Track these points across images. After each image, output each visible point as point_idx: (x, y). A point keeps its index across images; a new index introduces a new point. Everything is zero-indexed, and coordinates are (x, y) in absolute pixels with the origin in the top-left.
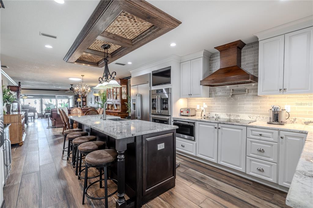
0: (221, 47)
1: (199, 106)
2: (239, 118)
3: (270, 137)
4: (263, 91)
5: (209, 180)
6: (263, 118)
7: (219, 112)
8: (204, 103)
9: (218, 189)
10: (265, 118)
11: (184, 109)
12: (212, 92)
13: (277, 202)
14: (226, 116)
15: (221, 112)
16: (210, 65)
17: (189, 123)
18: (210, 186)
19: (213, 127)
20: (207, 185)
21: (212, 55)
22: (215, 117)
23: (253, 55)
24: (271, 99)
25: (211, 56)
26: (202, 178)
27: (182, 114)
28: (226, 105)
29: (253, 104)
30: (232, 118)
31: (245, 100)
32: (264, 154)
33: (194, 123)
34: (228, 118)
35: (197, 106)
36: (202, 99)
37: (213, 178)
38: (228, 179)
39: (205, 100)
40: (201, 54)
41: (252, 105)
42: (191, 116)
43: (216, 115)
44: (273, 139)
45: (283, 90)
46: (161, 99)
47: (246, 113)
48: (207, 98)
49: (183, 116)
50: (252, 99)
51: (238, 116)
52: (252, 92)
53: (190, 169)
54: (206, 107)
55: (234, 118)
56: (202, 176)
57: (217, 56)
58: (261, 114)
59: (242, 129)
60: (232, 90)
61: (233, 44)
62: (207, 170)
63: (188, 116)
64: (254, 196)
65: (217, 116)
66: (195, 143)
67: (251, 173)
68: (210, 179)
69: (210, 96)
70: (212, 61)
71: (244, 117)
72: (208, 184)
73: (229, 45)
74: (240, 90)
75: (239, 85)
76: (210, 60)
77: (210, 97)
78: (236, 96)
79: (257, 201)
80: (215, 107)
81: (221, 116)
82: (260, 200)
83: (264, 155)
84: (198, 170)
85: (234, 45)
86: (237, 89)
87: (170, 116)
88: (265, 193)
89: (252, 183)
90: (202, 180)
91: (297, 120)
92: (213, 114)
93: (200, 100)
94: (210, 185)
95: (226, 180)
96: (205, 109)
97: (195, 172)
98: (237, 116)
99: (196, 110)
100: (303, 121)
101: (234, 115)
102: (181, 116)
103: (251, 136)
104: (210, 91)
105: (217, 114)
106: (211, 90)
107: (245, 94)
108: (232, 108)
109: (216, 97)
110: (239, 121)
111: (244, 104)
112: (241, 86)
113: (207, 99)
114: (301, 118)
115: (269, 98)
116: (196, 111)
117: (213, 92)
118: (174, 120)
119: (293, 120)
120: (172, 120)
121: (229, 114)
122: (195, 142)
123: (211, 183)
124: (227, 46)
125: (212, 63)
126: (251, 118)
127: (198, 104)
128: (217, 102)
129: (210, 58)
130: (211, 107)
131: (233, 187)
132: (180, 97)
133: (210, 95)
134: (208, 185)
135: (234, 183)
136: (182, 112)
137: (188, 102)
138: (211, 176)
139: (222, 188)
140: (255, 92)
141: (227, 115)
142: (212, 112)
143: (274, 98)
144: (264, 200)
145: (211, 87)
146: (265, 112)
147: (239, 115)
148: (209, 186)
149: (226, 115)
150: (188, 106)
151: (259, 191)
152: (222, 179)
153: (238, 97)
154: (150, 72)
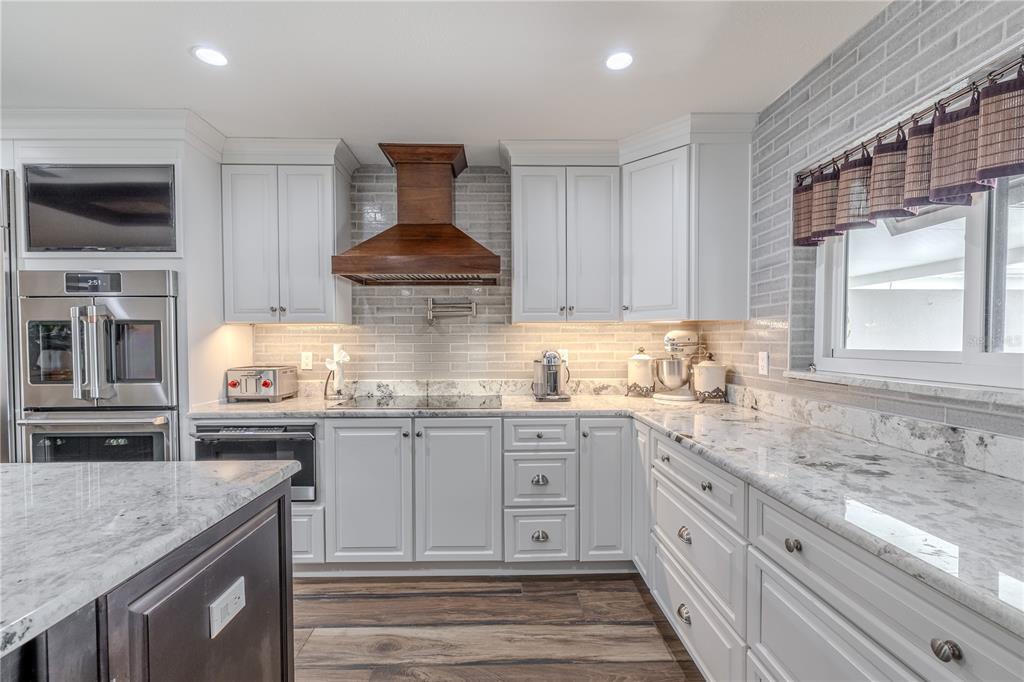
0: (403, 149)
1: (311, 359)
2: (455, 392)
3: (558, 439)
4: (524, 312)
5: (410, 643)
6: (515, 385)
7: (391, 376)
8: (336, 347)
9: (456, 664)
10: (519, 385)
11: (243, 373)
12: (361, 303)
13: (595, 612)
14: (416, 388)
15: (398, 376)
16: (354, 206)
17: (285, 431)
18: (428, 665)
19: (393, 433)
20: (417, 671)
21: (358, 170)
22: (377, 394)
23: (485, 203)
24: (530, 334)
25: (356, 174)
26: (384, 647)
27: (234, 392)
28: (412, 353)
29: (489, 346)
30: (434, 392)
31: (469, 334)
32: (549, 489)
33: (312, 429)
34: (421, 394)
35: (303, 359)
36: (325, 331)
37: (417, 625)
38: (462, 602)
39: (335, 332)
40: (328, 153)
41: (487, 352)
42: (283, 399)
43: (379, 386)
44: (564, 443)
45: (566, 310)
46: (108, 323)
47: (473, 375)
48: (342, 326)
49: (239, 401)
50: (487, 334)
51: (452, 385)
52: (487, 310)
53: (318, 631)
54: (347, 359)
55: (440, 393)
56: (379, 639)
57: (377, 178)
58: (509, 375)
59: (490, 427)
60: (430, 302)
61: (441, 151)
62: (382, 603)
63: (267, 400)
64: (550, 627)
65: (382, 389)
66: (320, 508)
67: (517, 556)
68: (413, 638)
69: (354, 318)
70: (359, 191)
71: (471, 388)
72: (418, 660)
73: (430, 150)
74: (454, 305)
75: (451, 287)
76: (352, 187)
77: (354, 323)
78: (443, 321)
79: (561, 637)
80: (376, 358)
81: (398, 389)
82: (566, 632)
83: (548, 492)
84: (353, 621)
85: (442, 155)
86: (445, 299)
87: (171, 408)
88: (560, 600)
89: (519, 584)
90: (389, 657)
91: (582, 386)
92: (370, 385)
93: (313, 332)
94: (424, 661)
95: (458, 611)
96: (342, 366)
97: (344, 636)
98: (448, 384)
99: (299, 372)
100: (592, 386)
101: (439, 383)
102: (228, 402)
103: (515, 444)
104: (354, 300)
105: (384, 382)
106: (358, 298)
107: (466, 316)
108: (432, 360)
109: (376, 323)
110: (454, 400)
111: (467, 348)
112: (455, 293)
113: (342, 331)
114: (587, 380)
115: (527, 330)
116: (297, 377)
117: (367, 307)
118: (200, 429)
119: (574, 385)
120: (188, 429)
121: (425, 381)
122: (318, 504)
123: (423, 652)
124: (422, 150)
125: (361, 199)
126: (487, 387)
127: (305, 348)
128: (382, 341)
129: (353, 178)
130: (362, 359)
131: (490, 627)
132: (224, 320)
133: (357, 316)
134: (418, 665)
135: (485, 611)
136: (234, 385)
137: (256, 339)
138: (410, 619)
139: (464, 651)
140: (493, 311)
141: (418, 383)
142: (362, 376)
143: (536, 330)
144: (572, 623)
145: (359, 287)
146: (517, 368)
147: (453, 383)
148: (424, 669)
149: (414, 384)
150: (256, 358)
151: (545, 600)
152: (446, 611)
153: (450, 325)
154: (8, 167)
